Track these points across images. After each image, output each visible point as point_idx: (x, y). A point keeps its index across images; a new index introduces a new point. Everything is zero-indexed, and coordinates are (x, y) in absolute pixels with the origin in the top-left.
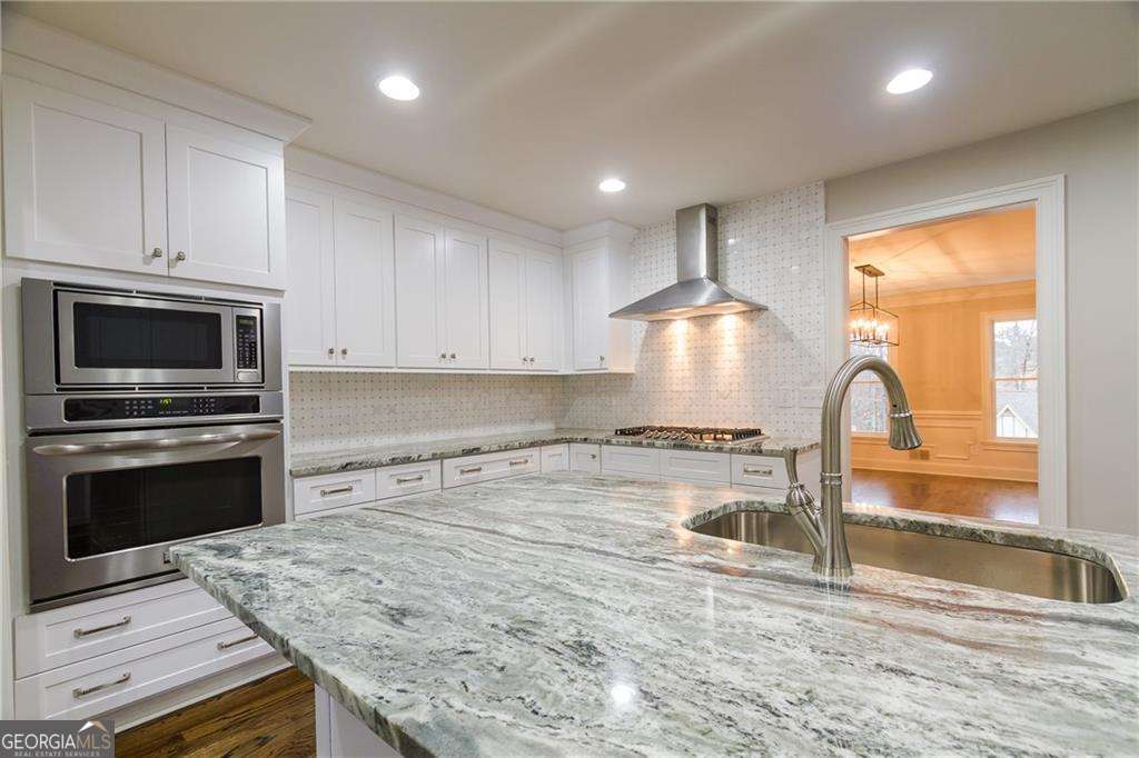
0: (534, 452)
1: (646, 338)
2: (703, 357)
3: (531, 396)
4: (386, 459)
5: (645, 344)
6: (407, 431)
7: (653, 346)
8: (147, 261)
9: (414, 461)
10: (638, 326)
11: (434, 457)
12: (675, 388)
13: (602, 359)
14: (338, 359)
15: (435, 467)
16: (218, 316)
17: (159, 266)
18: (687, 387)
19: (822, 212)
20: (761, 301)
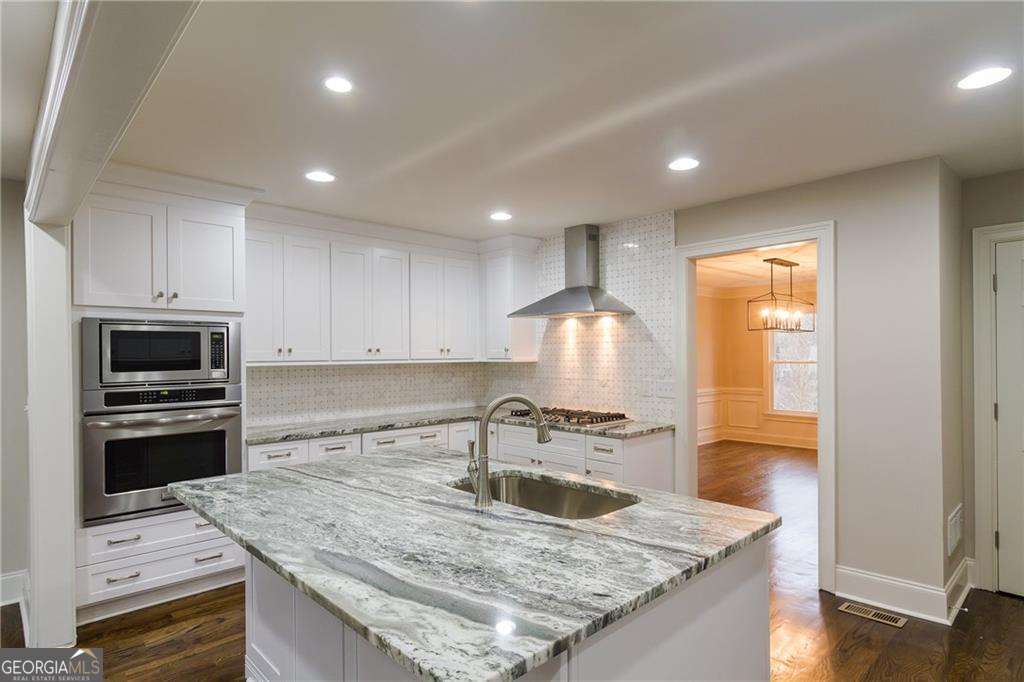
0: (443, 428)
1: (547, 331)
2: (588, 350)
3: (454, 380)
4: (316, 432)
5: (546, 337)
6: (343, 408)
7: (552, 339)
8: (154, 300)
9: (339, 435)
10: (540, 322)
11: (355, 431)
12: (568, 376)
13: (507, 350)
14: (285, 356)
15: (356, 439)
16: (198, 334)
17: (162, 303)
18: (576, 376)
19: (673, 236)
20: (631, 306)
